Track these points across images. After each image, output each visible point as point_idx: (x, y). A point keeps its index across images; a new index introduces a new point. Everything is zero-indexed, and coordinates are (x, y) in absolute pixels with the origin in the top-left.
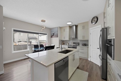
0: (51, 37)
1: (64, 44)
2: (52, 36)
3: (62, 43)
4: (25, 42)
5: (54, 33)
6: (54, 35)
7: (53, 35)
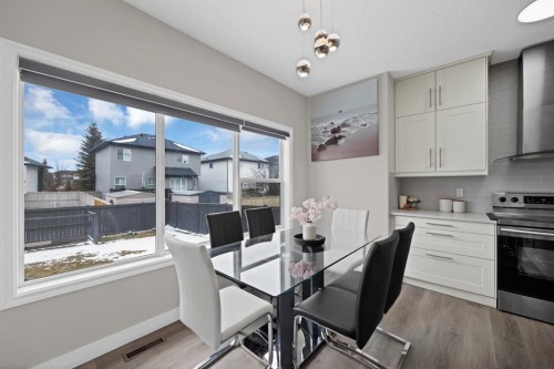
0: (314, 158)
1: (417, 209)
2: (321, 148)
3: (403, 200)
4: (143, 190)
5: (344, 125)
6: (342, 142)
7: (334, 141)
